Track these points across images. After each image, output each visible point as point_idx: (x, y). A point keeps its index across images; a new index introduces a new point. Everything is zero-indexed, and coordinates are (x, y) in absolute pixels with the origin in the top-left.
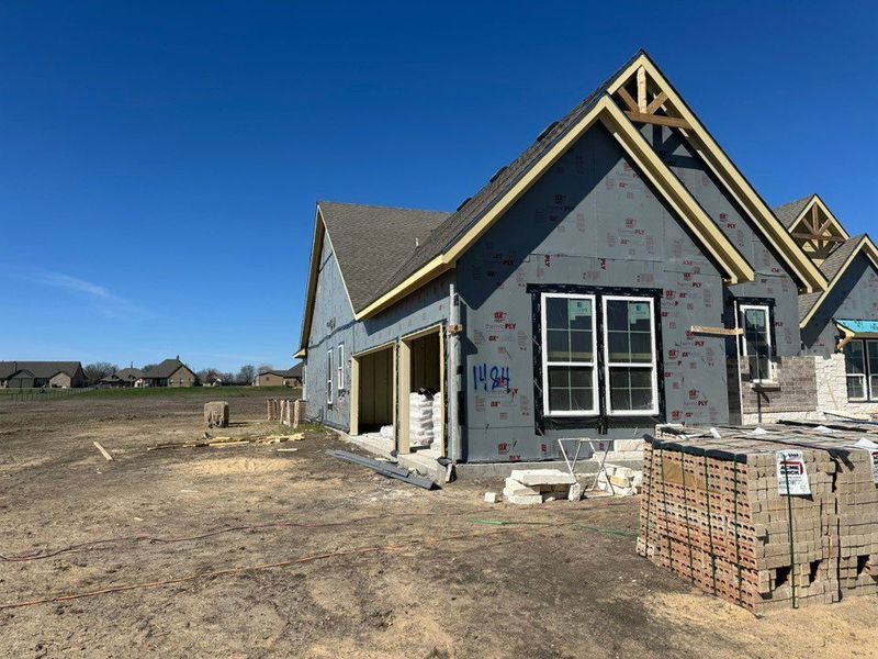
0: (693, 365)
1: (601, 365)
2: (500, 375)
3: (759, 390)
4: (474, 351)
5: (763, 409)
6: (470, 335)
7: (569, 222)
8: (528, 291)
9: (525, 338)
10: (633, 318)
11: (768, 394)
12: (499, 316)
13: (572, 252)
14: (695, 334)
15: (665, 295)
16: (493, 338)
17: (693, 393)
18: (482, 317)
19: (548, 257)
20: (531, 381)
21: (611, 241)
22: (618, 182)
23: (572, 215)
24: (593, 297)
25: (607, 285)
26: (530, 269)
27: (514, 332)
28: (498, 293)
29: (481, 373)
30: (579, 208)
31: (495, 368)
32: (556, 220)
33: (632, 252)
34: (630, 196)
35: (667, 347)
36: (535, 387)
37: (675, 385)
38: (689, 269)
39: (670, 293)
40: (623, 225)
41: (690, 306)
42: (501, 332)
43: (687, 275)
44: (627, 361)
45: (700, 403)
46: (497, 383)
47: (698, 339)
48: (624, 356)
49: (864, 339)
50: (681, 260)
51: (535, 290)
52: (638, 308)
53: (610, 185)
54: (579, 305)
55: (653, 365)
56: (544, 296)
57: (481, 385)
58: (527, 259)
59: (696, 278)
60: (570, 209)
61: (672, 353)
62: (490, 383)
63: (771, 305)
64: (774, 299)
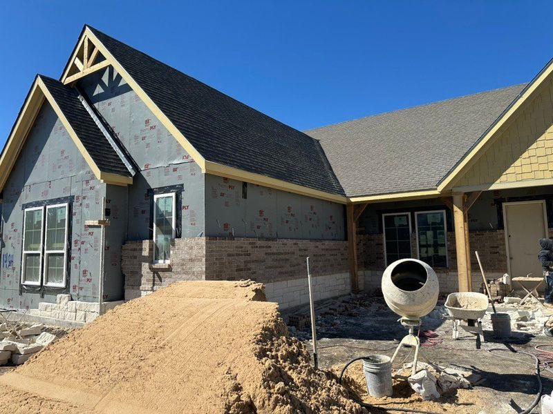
0: (86, 251)
1: (43, 252)
3: (154, 270)
4: (4, 245)
5: (156, 287)
6: (3, 237)
7: (39, 162)
10: (58, 219)
13: (39, 180)
14: (89, 226)
15: (75, 200)
17: (84, 272)
19: (30, 186)
21: (54, 168)
24: (43, 208)
25: (50, 199)
30: (43, 151)
33: (62, 173)
34: (64, 134)
37: (76, 266)
38: (88, 177)
39: (78, 198)
40: (60, 156)
41: (88, 206)
43: (87, 182)
44: (54, 249)
45: (88, 280)
47: (90, 230)
53: (56, 131)
54: (38, 214)
55: (65, 251)
59: (91, 183)
60: (40, 153)
61: (77, 242)
63: (179, 190)
64: (182, 185)
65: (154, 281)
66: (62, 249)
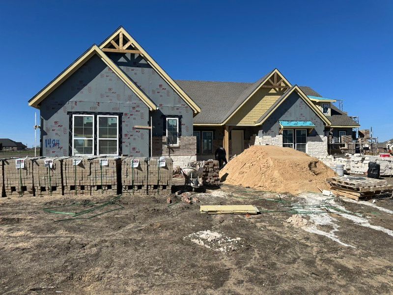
0: (134, 139)
1: (95, 139)
2: (56, 142)
3: (169, 148)
4: (46, 134)
5: (171, 155)
6: (44, 129)
7: (85, 90)
8: (68, 114)
9: (66, 130)
10: (110, 123)
11: (174, 150)
12: (56, 123)
13: (86, 100)
14: (136, 128)
15: (124, 115)
16: (53, 130)
17: (134, 149)
18: (49, 123)
19: (76, 102)
20: (68, 145)
21: (102, 96)
22: (106, 75)
23: (86, 87)
24: (93, 116)
25: (100, 111)
26: (69, 106)
27: (62, 128)
28: (55, 115)
29: (49, 142)
30: (89, 85)
31: (54, 140)
32: (79, 89)
33: (111, 100)
34: (110, 80)
35: (124, 133)
36: (69, 147)
37: (127, 146)
38: (134, 105)
39: (126, 114)
40: (107, 91)
41: (134, 119)
42: (57, 128)
43: (134, 108)
44: (107, 138)
45: (137, 152)
46: (55, 145)
47: (137, 130)
48: (105, 136)
49: (294, 129)
50: (131, 103)
51: (70, 114)
52: (112, 119)
53: (102, 76)
54: (88, 119)
55: (118, 139)
56: (74, 115)
57: (48, 146)
58: (68, 103)
59: (137, 109)
60: (85, 85)
61: (126, 135)
62: (52, 145)
63: (180, 117)
64: (182, 116)
65: (170, 152)
66: (116, 138)
